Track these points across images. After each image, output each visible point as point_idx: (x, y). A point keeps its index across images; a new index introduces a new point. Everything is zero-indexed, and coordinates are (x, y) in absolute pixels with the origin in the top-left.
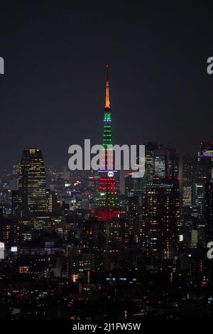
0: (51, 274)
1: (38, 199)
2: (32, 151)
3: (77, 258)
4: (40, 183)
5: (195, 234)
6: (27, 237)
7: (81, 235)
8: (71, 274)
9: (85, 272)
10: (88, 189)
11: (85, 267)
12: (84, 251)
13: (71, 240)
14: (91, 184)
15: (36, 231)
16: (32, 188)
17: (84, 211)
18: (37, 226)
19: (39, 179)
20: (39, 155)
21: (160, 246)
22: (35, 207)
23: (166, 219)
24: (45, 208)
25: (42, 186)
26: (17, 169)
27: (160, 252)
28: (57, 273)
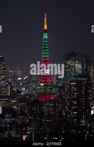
0: (10, 135)
3: (26, 125)
4: (3, 77)
7: (28, 110)
8: (22, 135)
9: (31, 134)
10: (33, 81)
11: (31, 130)
12: (30, 120)
13: (22, 113)
14: (34, 78)
17: (30, 95)
19: (2, 75)
21: (79, 117)
23: (83, 100)
24: (5, 94)
25: (3, 79)
27: (79, 121)
28: (13, 134)
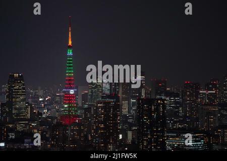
1: (20, 109)
2: (16, 75)
4: (22, 98)
5: (130, 134)
6: (12, 136)
7: (50, 134)
10: (56, 102)
13: (43, 138)
14: (57, 99)
15: (18, 132)
16: (15, 101)
17: (53, 118)
18: (19, 128)
19: (21, 95)
20: (21, 78)
21: (106, 142)
22: (18, 115)
23: (110, 123)
24: (24, 116)
25: (23, 100)
26: (5, 87)
27: (106, 147)
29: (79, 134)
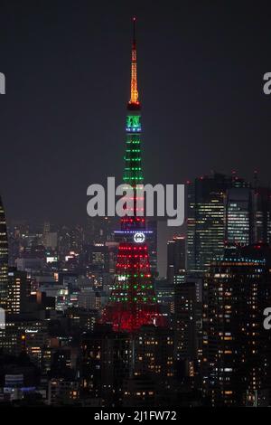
7: (78, 360)
10: (94, 268)
13: (58, 369)
14: (98, 258)
17: (84, 313)
27: (239, 398)
29: (161, 361)
